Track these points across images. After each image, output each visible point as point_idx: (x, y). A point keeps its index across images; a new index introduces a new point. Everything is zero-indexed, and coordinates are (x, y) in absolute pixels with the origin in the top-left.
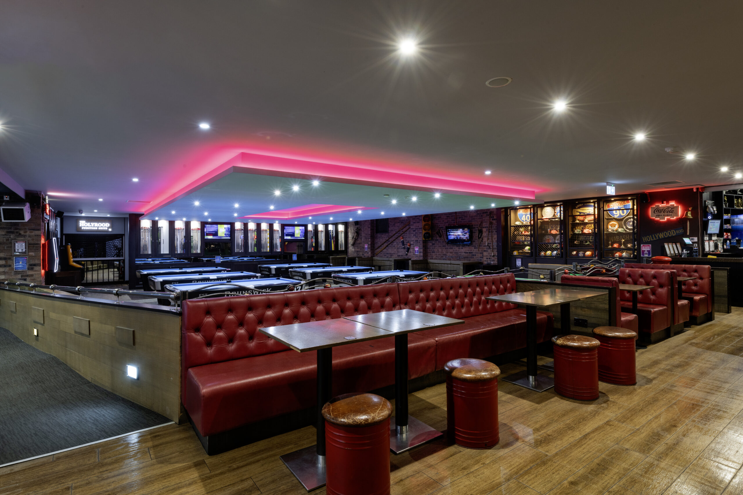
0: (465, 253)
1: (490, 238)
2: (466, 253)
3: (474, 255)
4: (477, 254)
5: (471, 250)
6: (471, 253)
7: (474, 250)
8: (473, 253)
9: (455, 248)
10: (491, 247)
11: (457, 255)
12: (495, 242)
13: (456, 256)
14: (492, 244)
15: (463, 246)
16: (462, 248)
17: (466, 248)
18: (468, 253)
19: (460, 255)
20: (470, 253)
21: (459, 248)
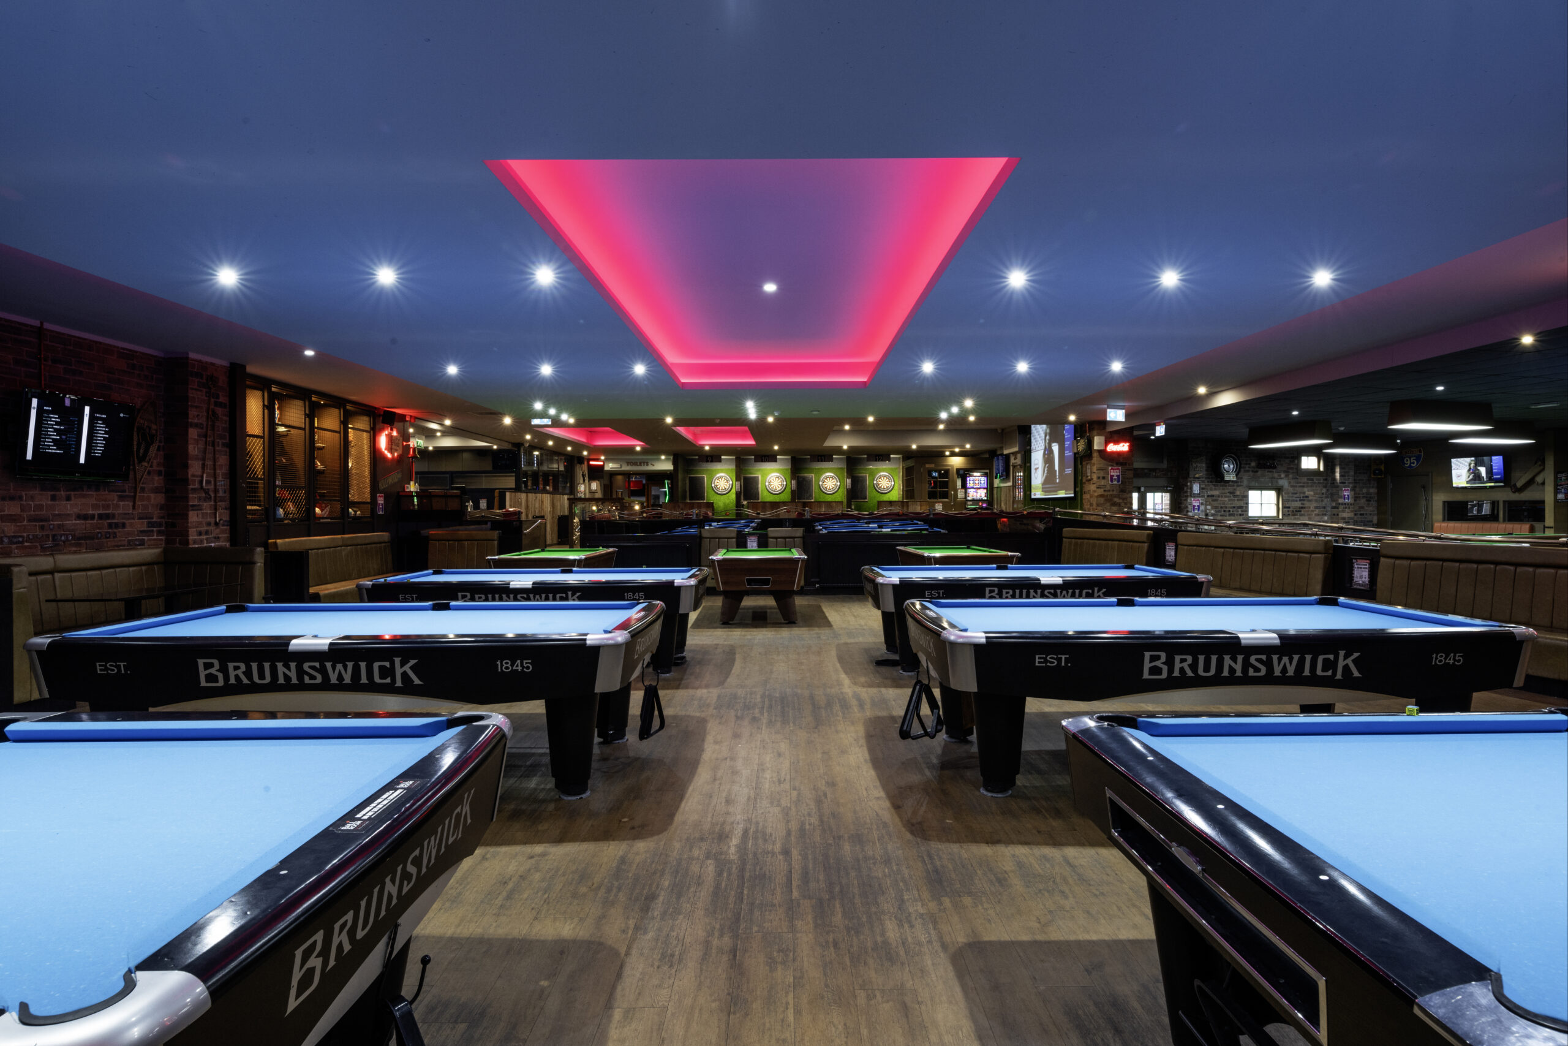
0: (79, 517)
1: (209, 463)
2: (85, 517)
3: (117, 526)
4: (127, 522)
5: (107, 507)
6: (108, 516)
7: (117, 506)
8: (113, 516)
9: (32, 498)
10: (212, 495)
11: (42, 528)
12: (220, 478)
13: (38, 532)
14: (215, 485)
15: (74, 490)
16: (68, 499)
17: (84, 496)
18: (92, 517)
19: (59, 526)
20: (101, 517)
21: (53, 498)
